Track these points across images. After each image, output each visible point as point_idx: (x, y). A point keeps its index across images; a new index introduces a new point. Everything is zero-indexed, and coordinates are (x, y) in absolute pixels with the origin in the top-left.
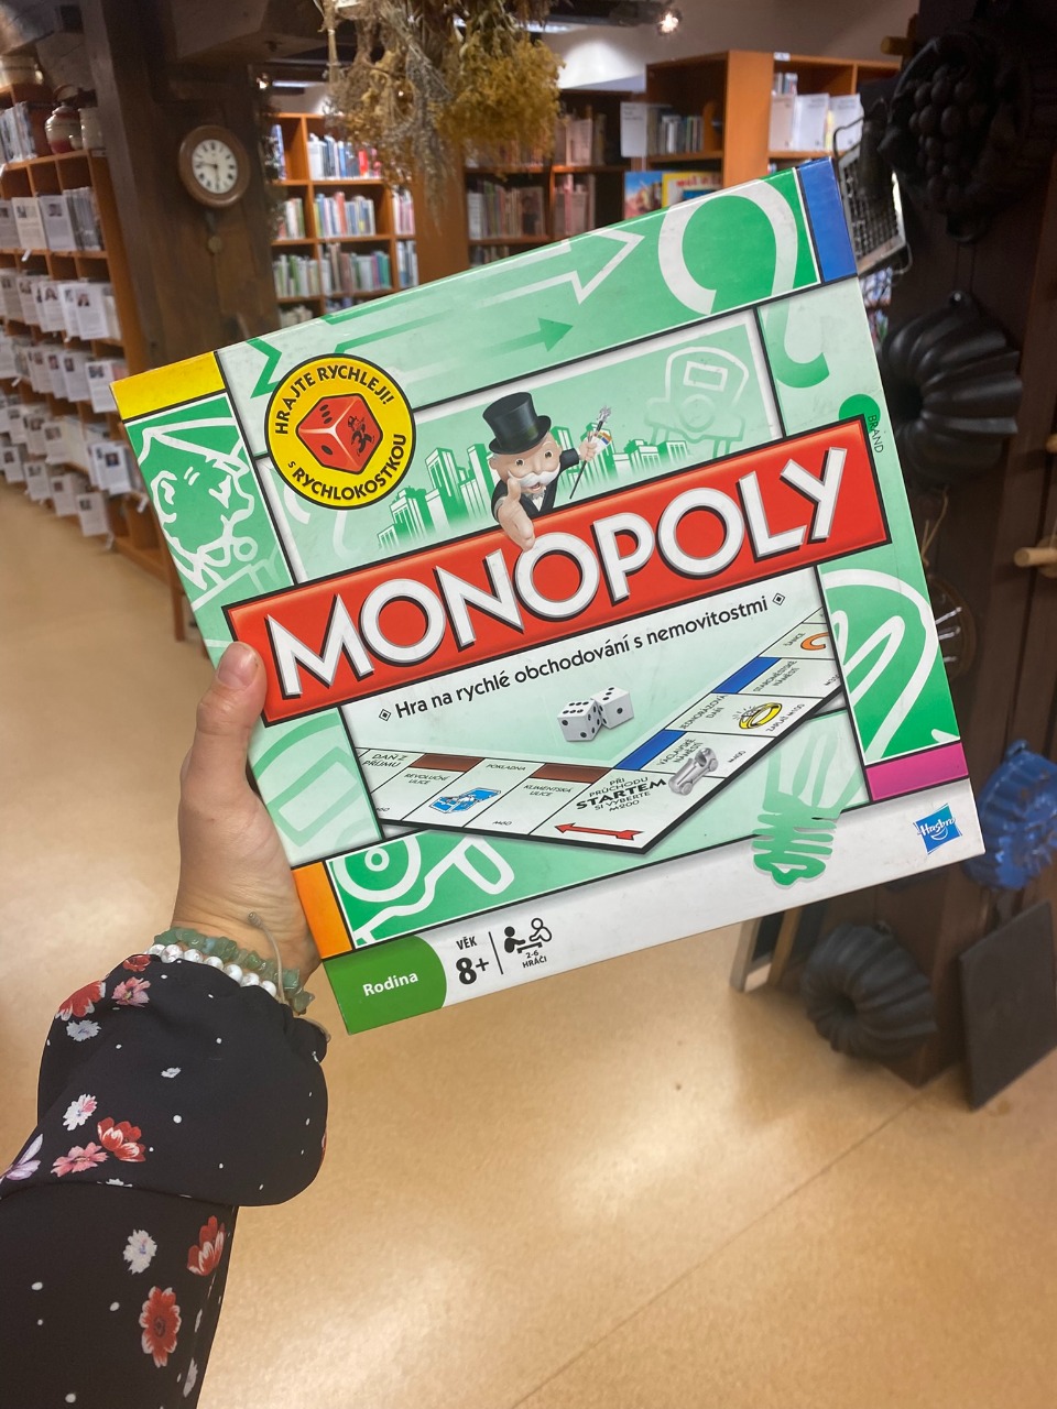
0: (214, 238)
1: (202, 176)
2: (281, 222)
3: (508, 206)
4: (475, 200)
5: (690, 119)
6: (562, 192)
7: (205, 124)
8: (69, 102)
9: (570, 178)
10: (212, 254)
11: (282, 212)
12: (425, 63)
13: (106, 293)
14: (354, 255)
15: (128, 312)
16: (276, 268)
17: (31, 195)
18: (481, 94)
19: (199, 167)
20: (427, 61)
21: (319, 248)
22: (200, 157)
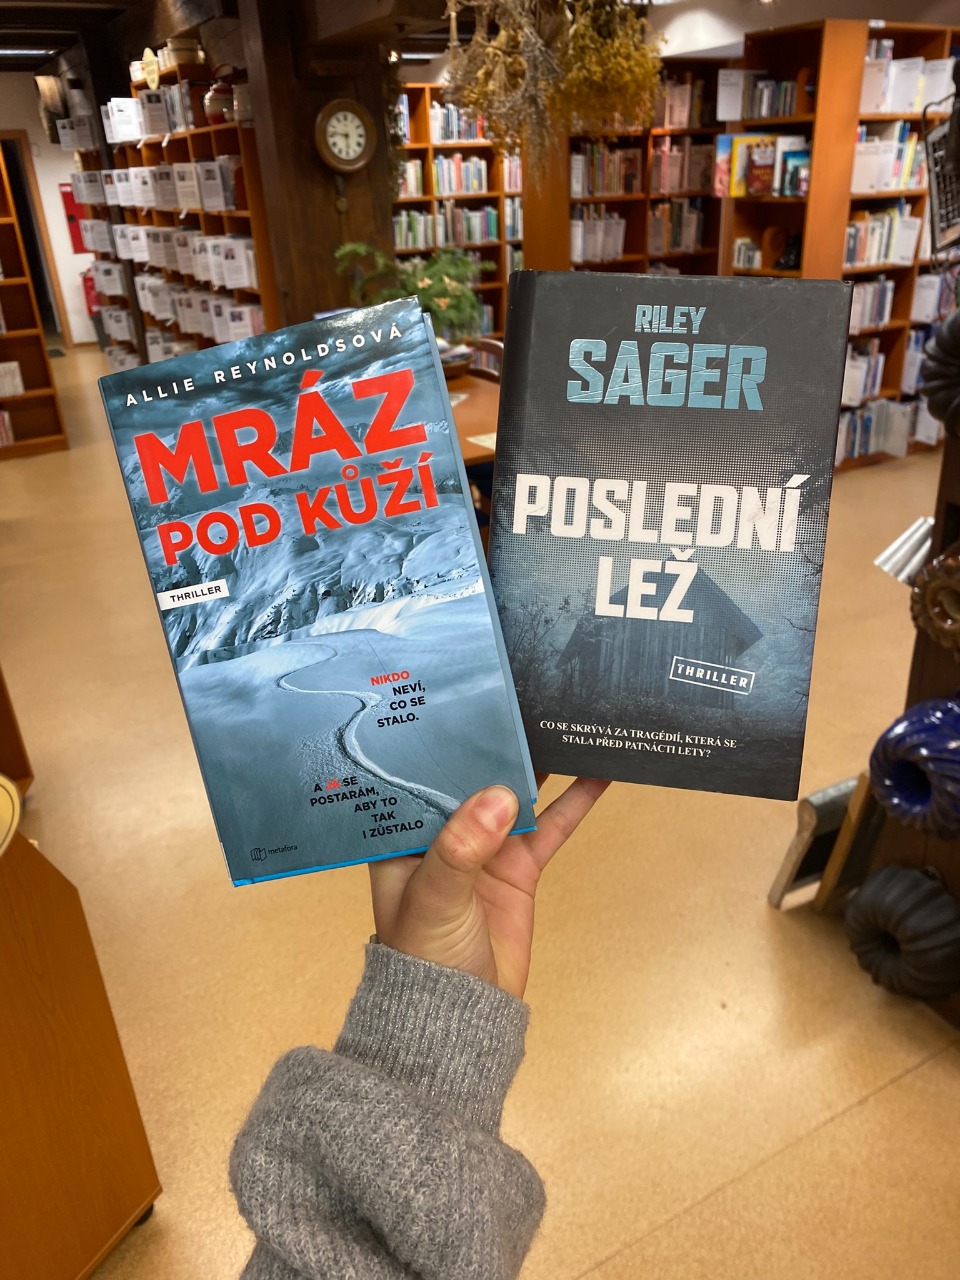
0: (343, 199)
1: (335, 144)
2: (403, 183)
3: (611, 167)
4: (578, 162)
5: (785, 84)
6: (659, 153)
7: (340, 97)
8: (224, 79)
9: (668, 140)
10: (339, 213)
11: (403, 174)
12: (539, 45)
13: (248, 247)
14: (466, 210)
15: (265, 264)
16: (397, 223)
17: (187, 160)
18: (589, 71)
19: (332, 136)
20: (540, 42)
21: (436, 205)
22: (334, 127)
